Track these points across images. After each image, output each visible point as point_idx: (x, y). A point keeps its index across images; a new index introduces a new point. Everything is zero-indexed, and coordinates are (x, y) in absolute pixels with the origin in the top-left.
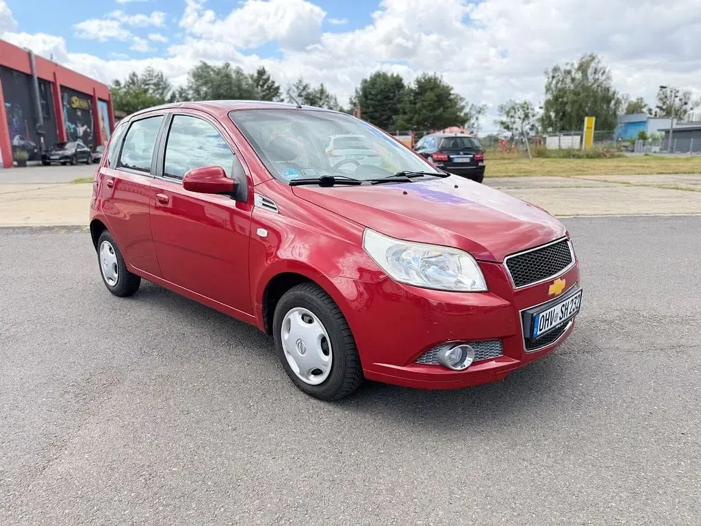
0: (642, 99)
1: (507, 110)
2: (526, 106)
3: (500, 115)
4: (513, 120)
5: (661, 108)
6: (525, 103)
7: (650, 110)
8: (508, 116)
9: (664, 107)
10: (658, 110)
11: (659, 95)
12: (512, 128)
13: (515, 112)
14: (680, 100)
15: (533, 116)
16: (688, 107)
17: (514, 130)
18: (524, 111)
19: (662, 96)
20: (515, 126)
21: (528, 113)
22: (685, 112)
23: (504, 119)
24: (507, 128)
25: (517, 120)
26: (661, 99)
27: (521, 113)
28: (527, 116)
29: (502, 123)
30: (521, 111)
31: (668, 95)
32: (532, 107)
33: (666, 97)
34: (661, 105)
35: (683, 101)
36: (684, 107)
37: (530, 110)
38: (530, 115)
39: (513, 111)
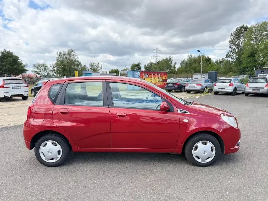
0: (85, 65)
1: (37, 66)
2: (44, 65)
3: (34, 68)
4: (40, 70)
5: (91, 69)
6: (44, 64)
7: (88, 69)
8: (37, 69)
9: (92, 69)
10: (90, 69)
11: (90, 65)
12: (40, 74)
13: (40, 67)
14: (96, 66)
15: (48, 69)
16: (99, 69)
17: (41, 74)
18: (44, 67)
19: (91, 65)
20: (41, 73)
21: (46, 68)
22: (98, 70)
23: (36, 70)
24: (38, 73)
25: (42, 70)
26: (91, 66)
27: (42, 68)
28: (45, 69)
29: (35, 71)
30: (42, 67)
31: (93, 64)
32: (47, 66)
33: (92, 65)
34: (91, 68)
35: (97, 67)
36: (98, 69)
37: (46, 67)
38: (46, 69)
39: (39, 67)
